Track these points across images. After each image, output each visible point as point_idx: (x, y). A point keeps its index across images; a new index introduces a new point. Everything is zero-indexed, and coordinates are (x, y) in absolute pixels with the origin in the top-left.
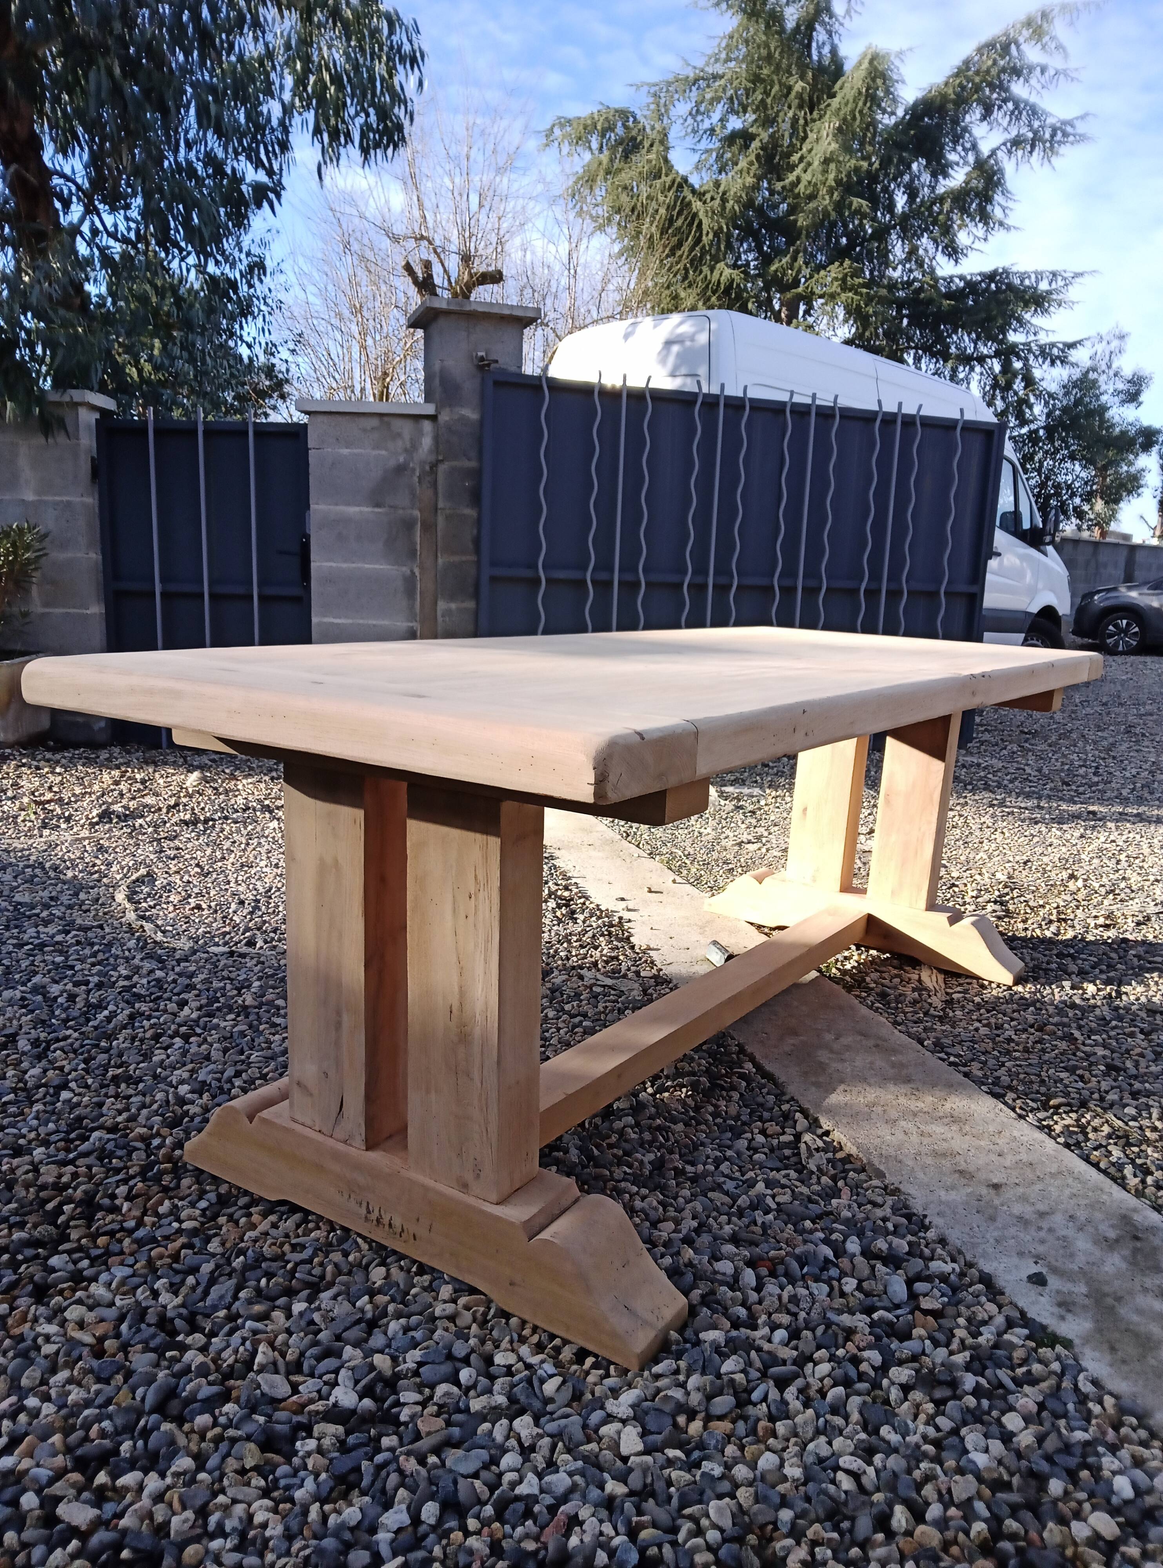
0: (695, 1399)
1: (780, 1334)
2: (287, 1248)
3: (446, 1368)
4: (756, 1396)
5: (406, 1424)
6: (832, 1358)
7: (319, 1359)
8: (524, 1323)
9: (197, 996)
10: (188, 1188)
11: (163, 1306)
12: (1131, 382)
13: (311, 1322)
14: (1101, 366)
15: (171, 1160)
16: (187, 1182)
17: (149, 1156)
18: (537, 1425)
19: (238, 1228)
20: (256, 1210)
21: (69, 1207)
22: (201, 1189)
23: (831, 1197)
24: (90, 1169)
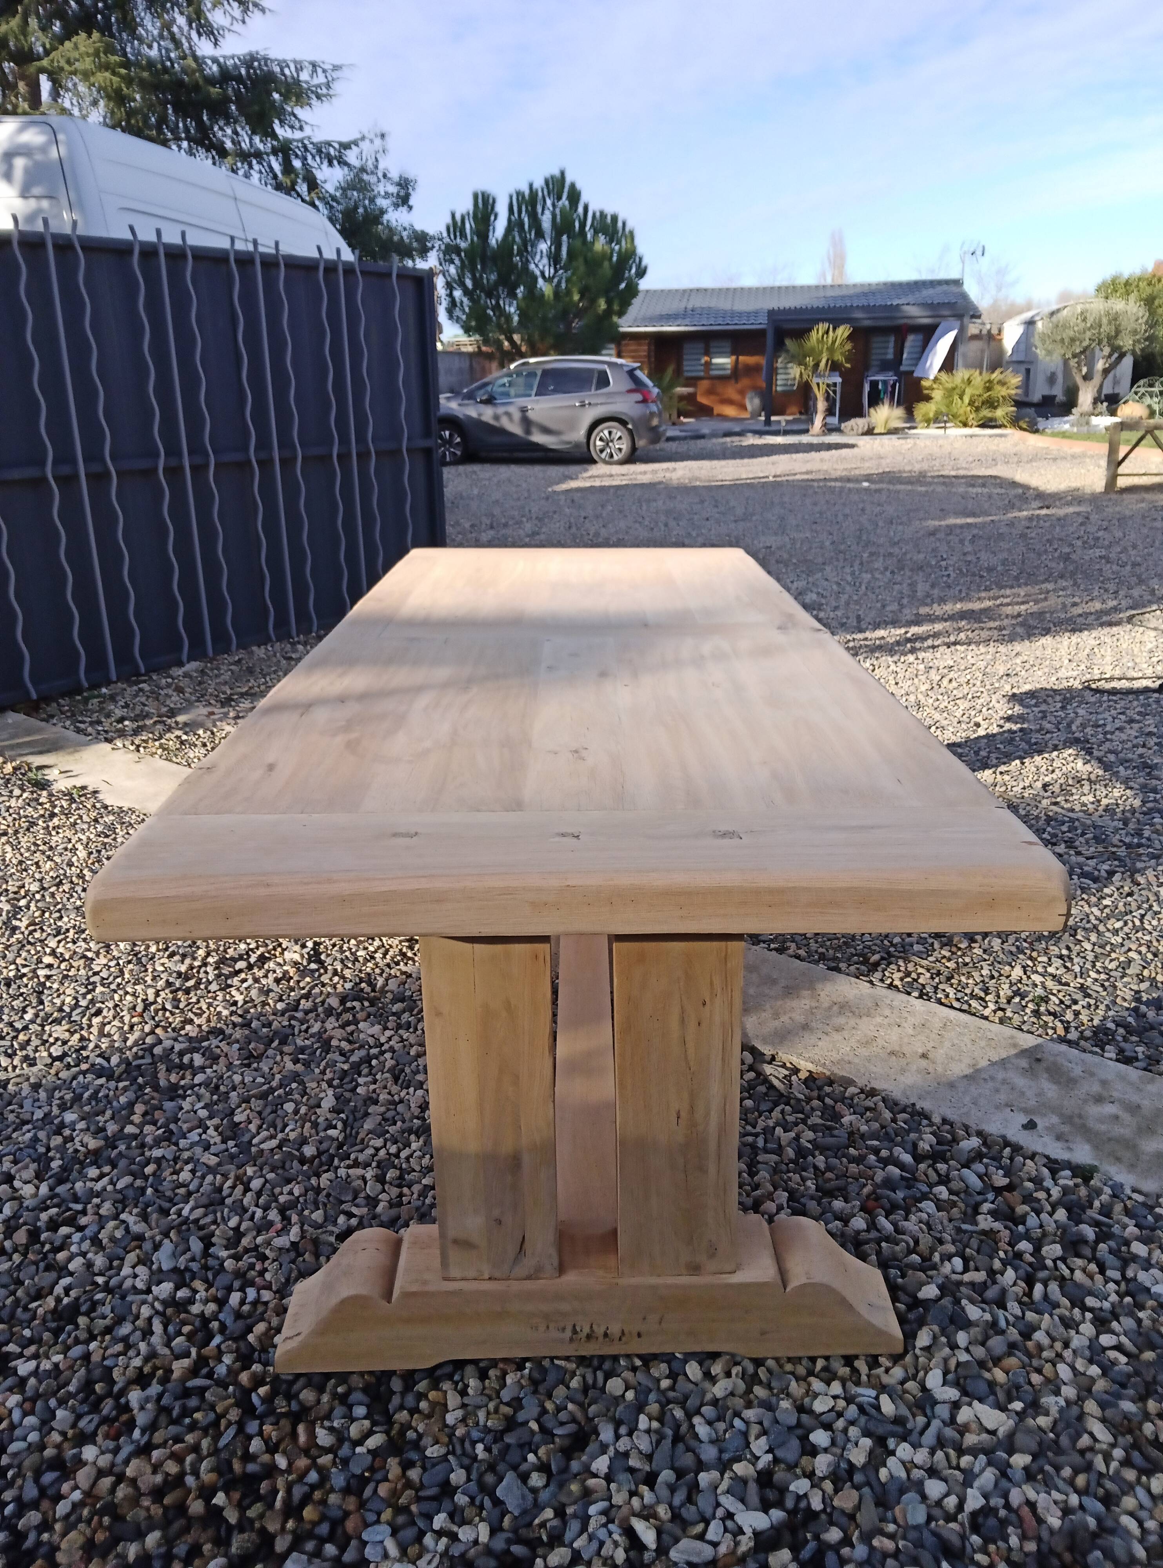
0: (979, 1352)
1: (958, 1262)
2: (505, 1410)
3: (795, 1443)
4: (1002, 1323)
5: (824, 1511)
6: (1005, 1263)
7: (690, 1500)
8: (777, 1360)
9: (15, 1162)
10: (318, 1401)
11: (476, 1542)
12: (399, 184)
13: (632, 1470)
14: (370, 165)
15: (258, 1381)
16: (307, 1396)
17: (226, 1389)
18: (916, 1446)
19: (429, 1416)
20: (421, 1386)
21: (220, 1499)
22: (334, 1395)
23: (837, 1117)
24: (183, 1441)
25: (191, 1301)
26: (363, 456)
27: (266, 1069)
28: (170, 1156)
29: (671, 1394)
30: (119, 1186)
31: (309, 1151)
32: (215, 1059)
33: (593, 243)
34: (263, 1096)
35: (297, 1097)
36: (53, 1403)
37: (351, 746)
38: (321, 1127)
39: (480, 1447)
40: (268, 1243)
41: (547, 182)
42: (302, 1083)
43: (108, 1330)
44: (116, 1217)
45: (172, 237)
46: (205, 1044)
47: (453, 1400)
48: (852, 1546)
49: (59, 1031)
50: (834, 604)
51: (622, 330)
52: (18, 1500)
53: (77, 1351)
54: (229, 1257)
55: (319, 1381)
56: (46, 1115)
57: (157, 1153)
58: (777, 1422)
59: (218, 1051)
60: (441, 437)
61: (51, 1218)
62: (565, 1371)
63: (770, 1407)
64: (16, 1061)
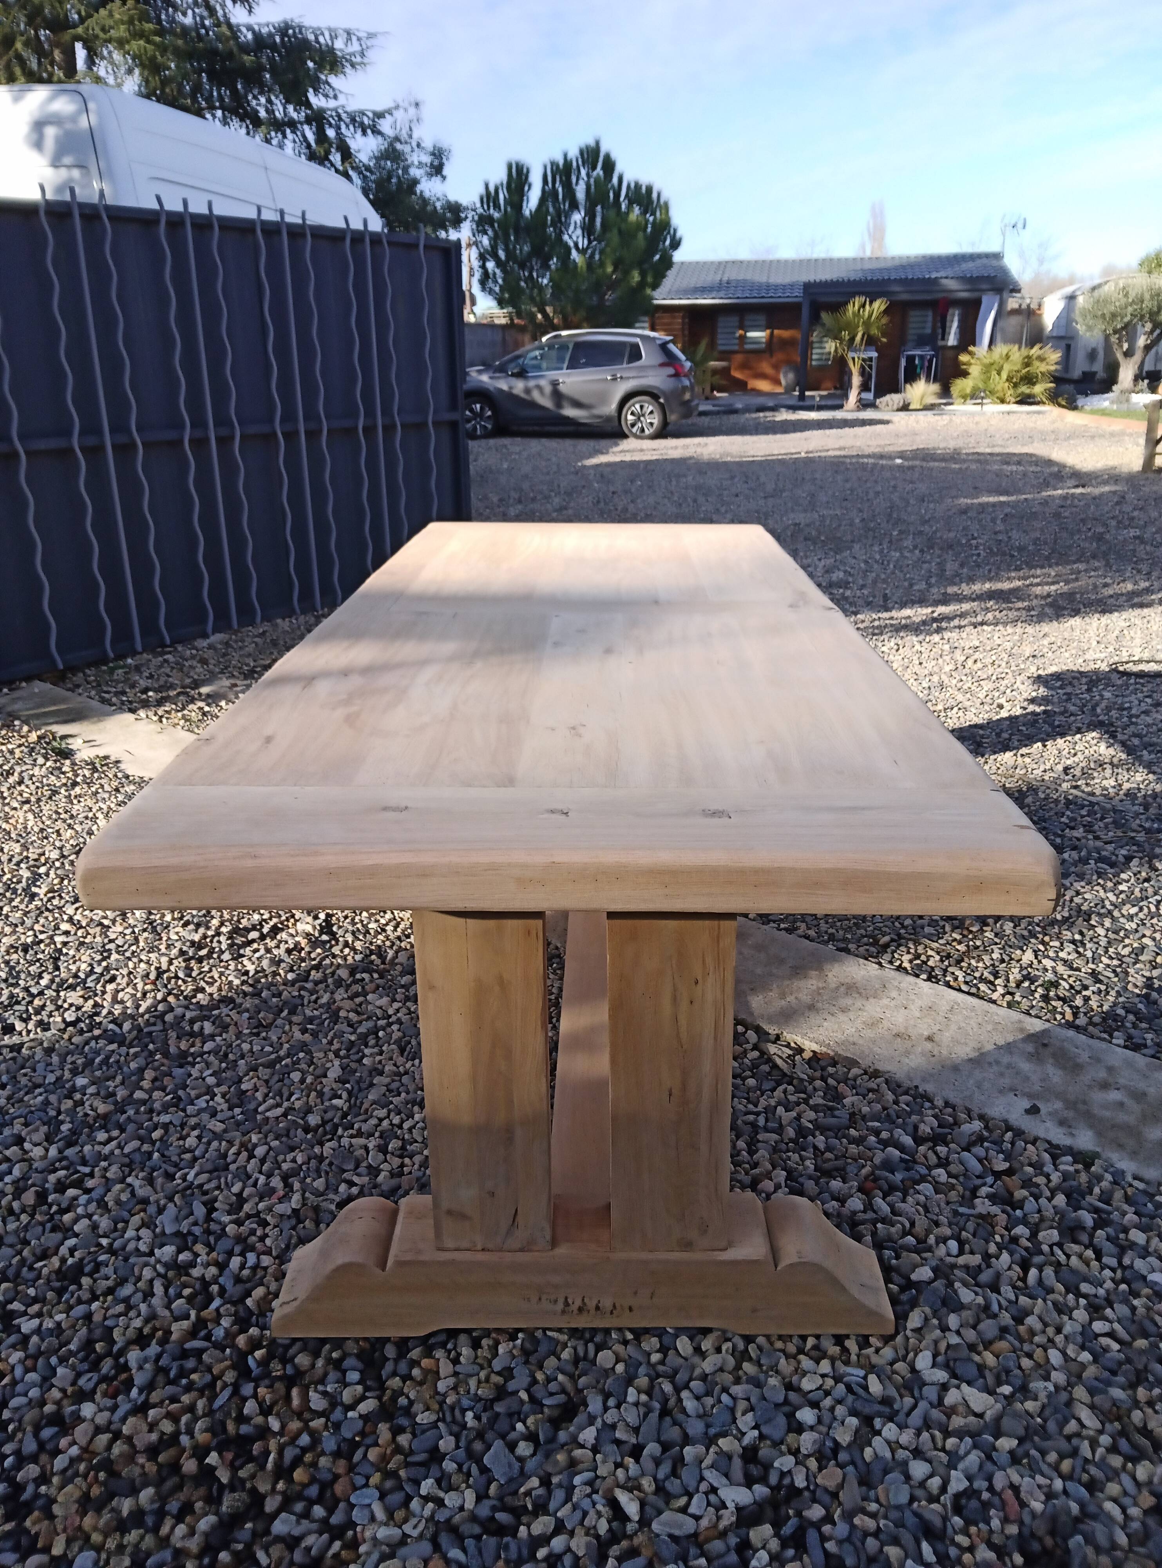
0: (970, 1335)
1: (953, 1245)
2: (496, 1379)
3: (781, 1420)
4: (995, 1307)
5: (807, 1488)
6: (1000, 1247)
7: (674, 1473)
8: (768, 1337)
9: (26, 1125)
10: (313, 1366)
11: (462, 1508)
12: (433, 154)
13: (618, 1442)
14: (404, 135)
15: (255, 1344)
16: (303, 1360)
17: (223, 1351)
18: (902, 1427)
19: (421, 1383)
20: (415, 1354)
21: (213, 1458)
22: (329, 1360)
23: (838, 1097)
24: (179, 1401)
25: (192, 1264)
26: (389, 429)
27: (274, 1038)
28: (177, 1122)
29: (661, 1368)
30: (127, 1150)
31: (313, 1120)
32: (225, 1028)
33: (627, 214)
34: (271, 1065)
35: (303, 1066)
36: (54, 1360)
37: (350, 720)
38: (326, 1097)
39: (469, 1415)
40: (270, 1209)
41: (581, 152)
42: (309, 1053)
43: (111, 1291)
44: (122, 1181)
45: (198, 207)
46: (215, 1012)
47: (446, 1367)
48: (834, 1523)
49: (74, 997)
50: (861, 582)
51: (656, 302)
52: (18, 1453)
53: (79, 1310)
54: (231, 1222)
55: (315, 1347)
56: (58, 1079)
57: (165, 1118)
58: (765, 1399)
59: (228, 1019)
60: (471, 410)
61: (59, 1181)
62: (557, 1342)
63: (758, 1384)
64: (31, 1026)
